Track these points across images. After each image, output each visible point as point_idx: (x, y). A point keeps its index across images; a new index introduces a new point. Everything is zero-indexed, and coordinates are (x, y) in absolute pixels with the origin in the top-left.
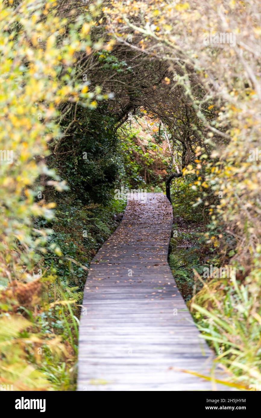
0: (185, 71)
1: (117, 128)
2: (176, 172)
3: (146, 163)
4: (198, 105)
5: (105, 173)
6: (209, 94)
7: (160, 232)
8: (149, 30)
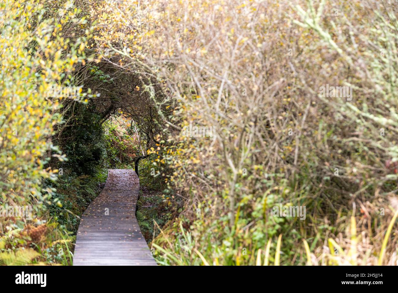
0: (150, 82)
1: (102, 123)
2: (142, 155)
3: (121, 148)
4: (159, 105)
5: (93, 154)
6: (166, 99)
7: (130, 195)
8: (125, 52)
